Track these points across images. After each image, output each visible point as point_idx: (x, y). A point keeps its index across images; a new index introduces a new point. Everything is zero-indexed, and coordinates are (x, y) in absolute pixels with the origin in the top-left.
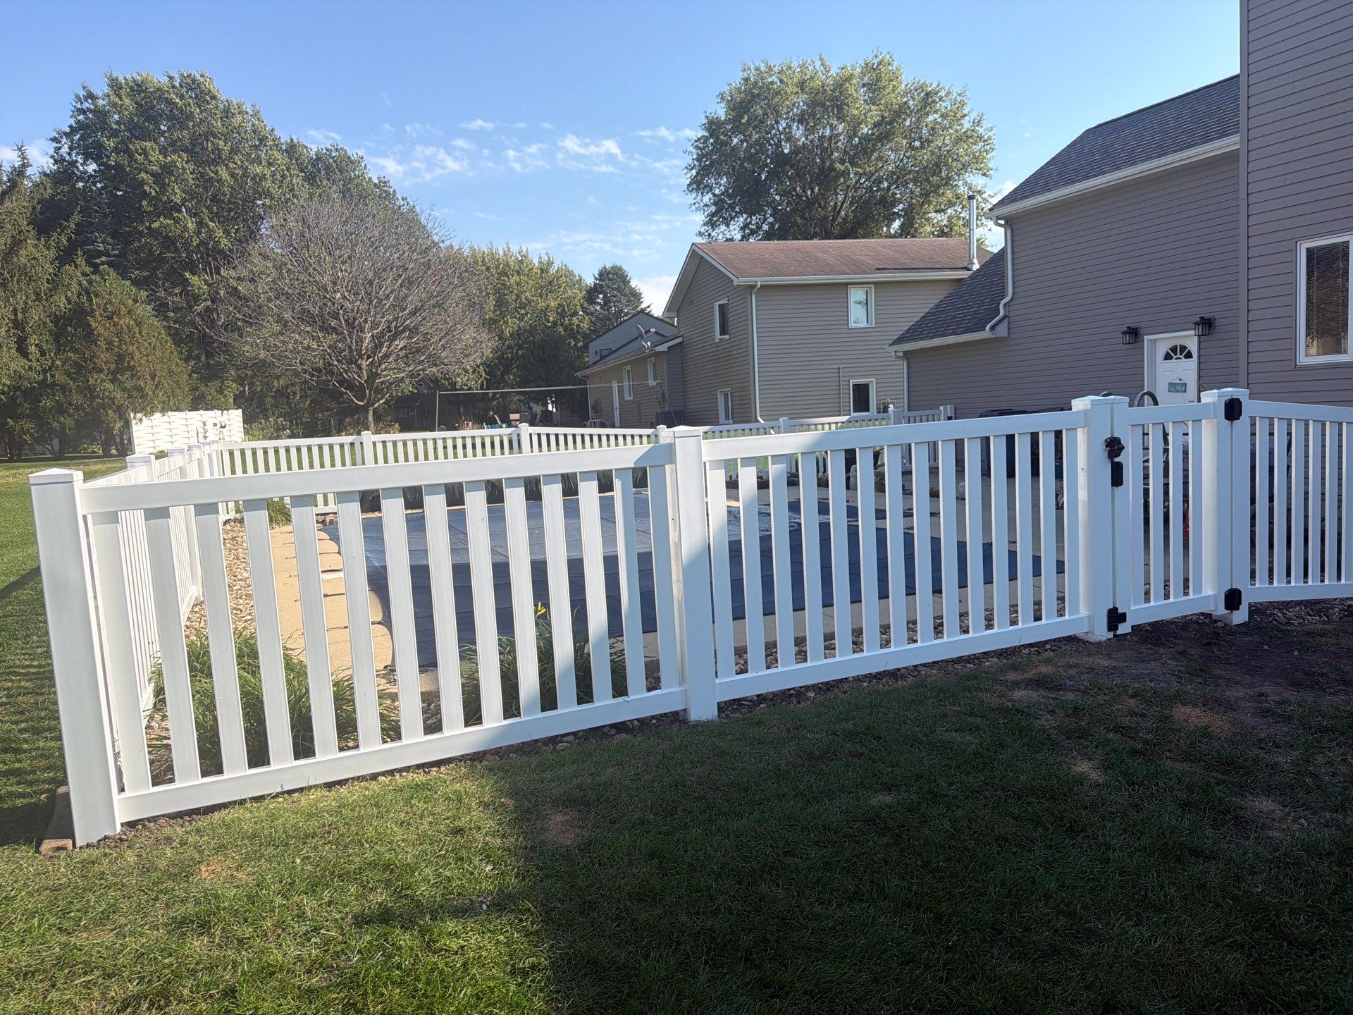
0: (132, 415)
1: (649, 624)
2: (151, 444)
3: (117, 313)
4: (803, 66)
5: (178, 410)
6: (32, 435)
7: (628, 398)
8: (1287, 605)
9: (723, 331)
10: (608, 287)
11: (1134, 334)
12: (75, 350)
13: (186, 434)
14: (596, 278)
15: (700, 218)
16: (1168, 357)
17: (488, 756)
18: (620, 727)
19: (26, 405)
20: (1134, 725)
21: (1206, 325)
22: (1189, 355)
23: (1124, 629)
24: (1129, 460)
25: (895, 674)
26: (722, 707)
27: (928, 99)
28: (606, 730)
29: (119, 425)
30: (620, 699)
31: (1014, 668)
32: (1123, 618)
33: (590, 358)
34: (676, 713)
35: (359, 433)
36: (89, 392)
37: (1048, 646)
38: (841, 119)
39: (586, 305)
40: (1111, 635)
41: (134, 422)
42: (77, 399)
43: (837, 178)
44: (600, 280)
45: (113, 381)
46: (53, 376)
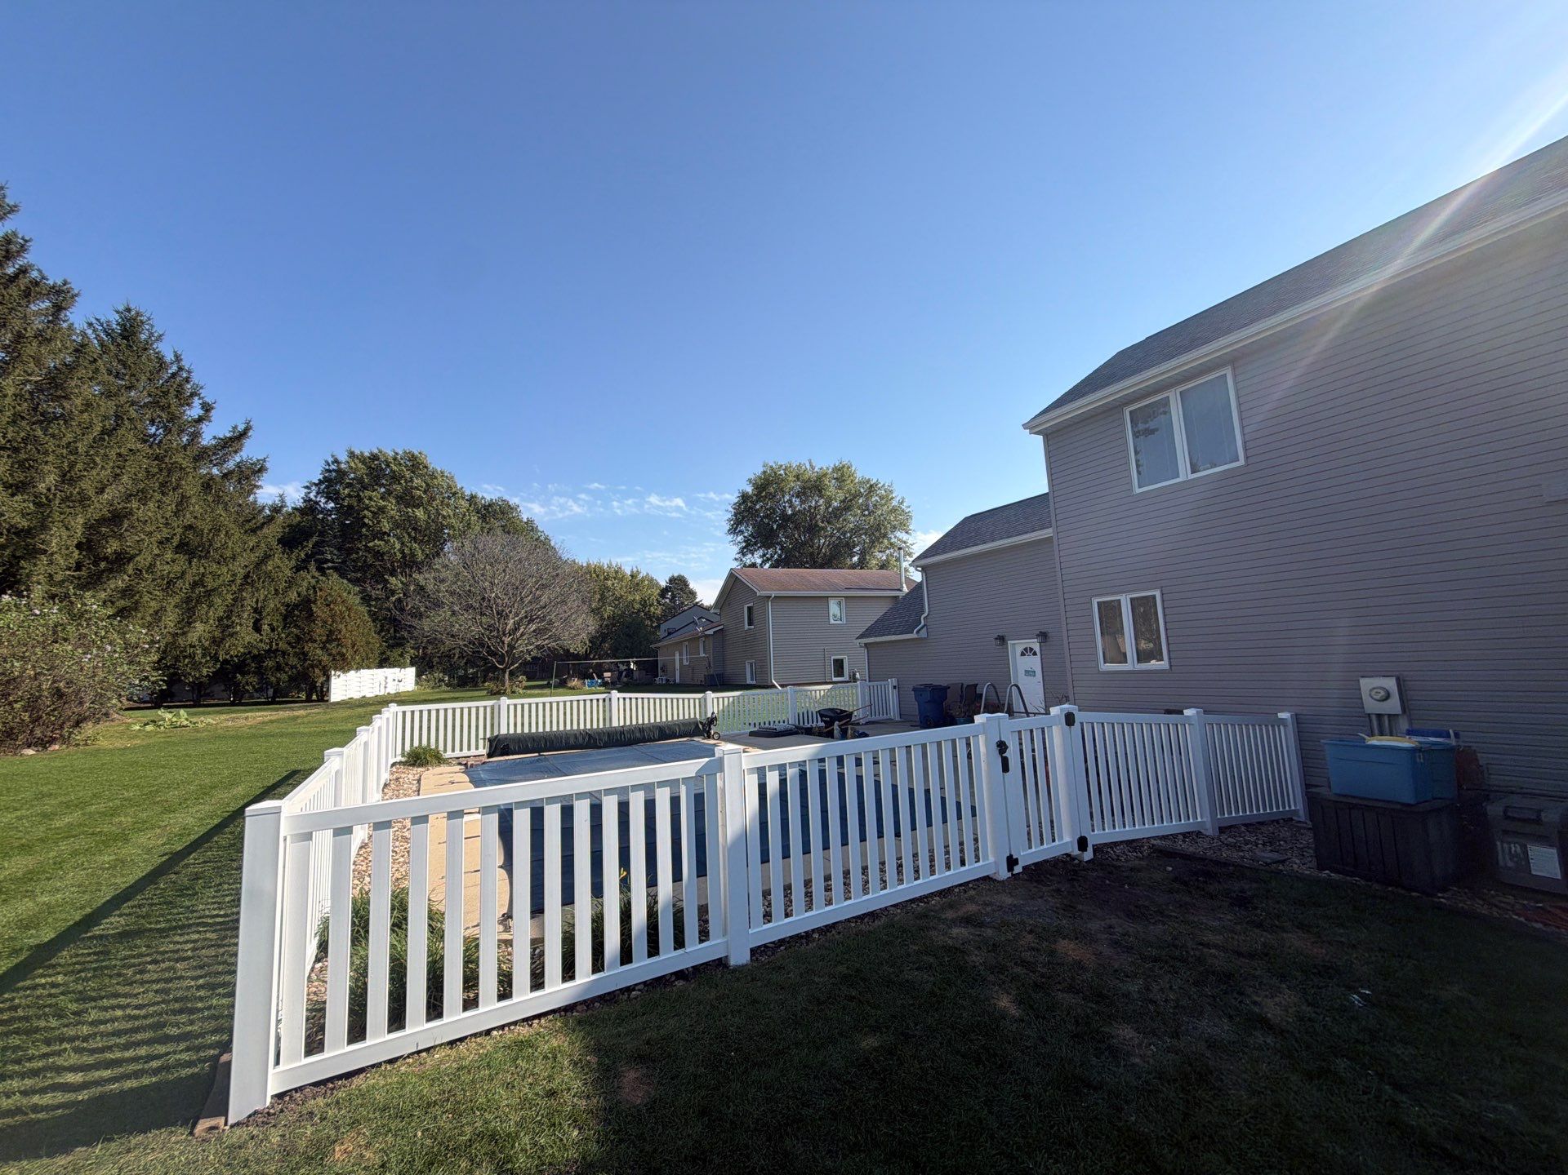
0: (333, 672)
1: (701, 870)
2: (344, 693)
3: (334, 602)
4: (799, 466)
5: (369, 668)
6: (254, 687)
7: (685, 663)
8: (1116, 844)
9: (750, 624)
10: (675, 588)
11: (1002, 639)
12: (297, 626)
13: (371, 685)
14: (667, 583)
15: (736, 549)
16: (1023, 654)
17: (579, 1008)
18: (680, 975)
19: (253, 665)
20: (1032, 960)
21: (1043, 636)
22: (1035, 654)
23: (1018, 869)
24: (1012, 754)
25: (872, 915)
26: (753, 951)
27: (872, 488)
28: (667, 978)
29: (322, 679)
30: (680, 951)
31: (951, 906)
32: (1016, 862)
33: (661, 633)
34: (720, 959)
35: (499, 699)
36: (304, 656)
37: (971, 885)
38: (821, 496)
39: (660, 599)
40: (1009, 875)
41: (333, 678)
42: (293, 661)
43: (819, 531)
44: (670, 583)
45: (322, 649)
46: (277, 645)
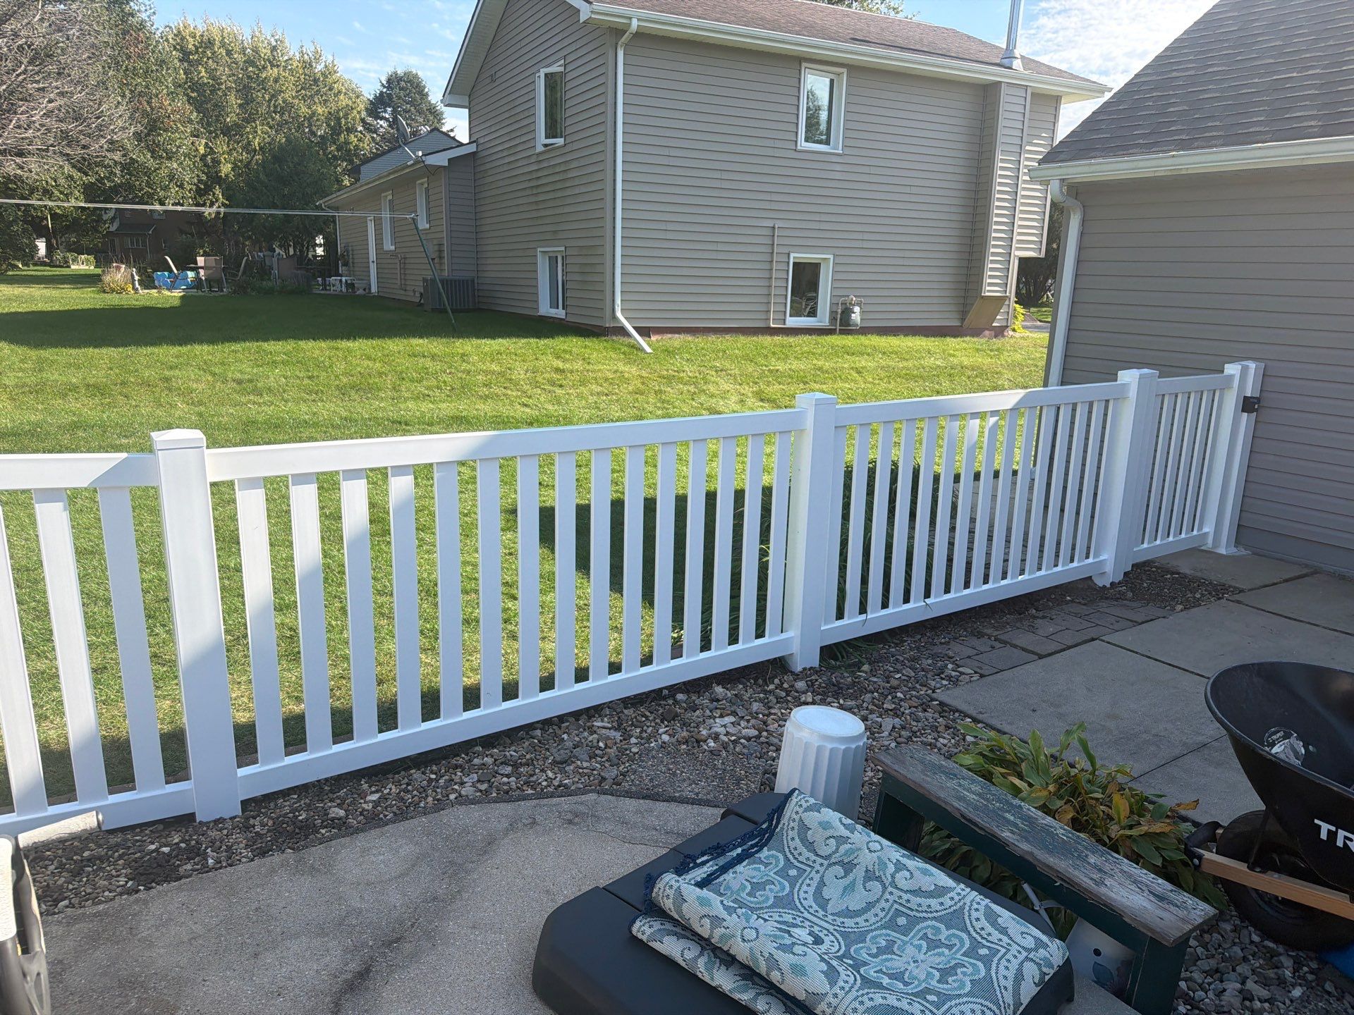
9: (553, 129)
10: (399, 98)
14: (383, 85)
44: (388, 88)
